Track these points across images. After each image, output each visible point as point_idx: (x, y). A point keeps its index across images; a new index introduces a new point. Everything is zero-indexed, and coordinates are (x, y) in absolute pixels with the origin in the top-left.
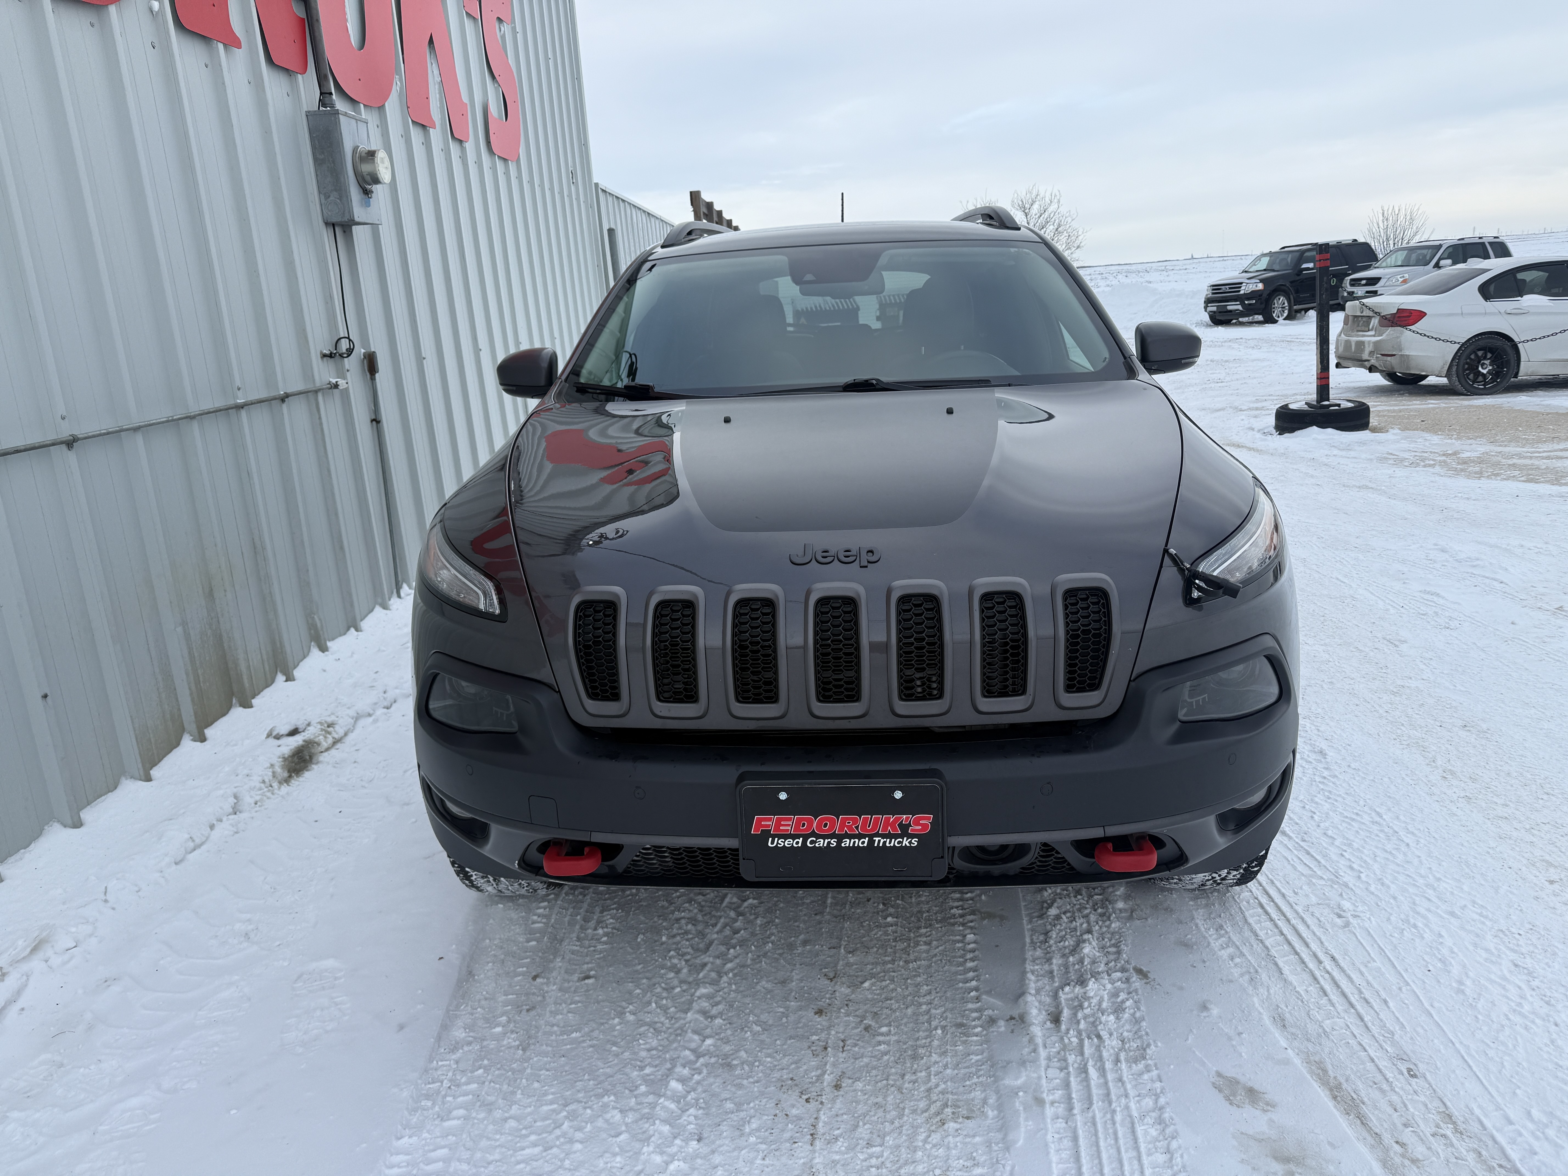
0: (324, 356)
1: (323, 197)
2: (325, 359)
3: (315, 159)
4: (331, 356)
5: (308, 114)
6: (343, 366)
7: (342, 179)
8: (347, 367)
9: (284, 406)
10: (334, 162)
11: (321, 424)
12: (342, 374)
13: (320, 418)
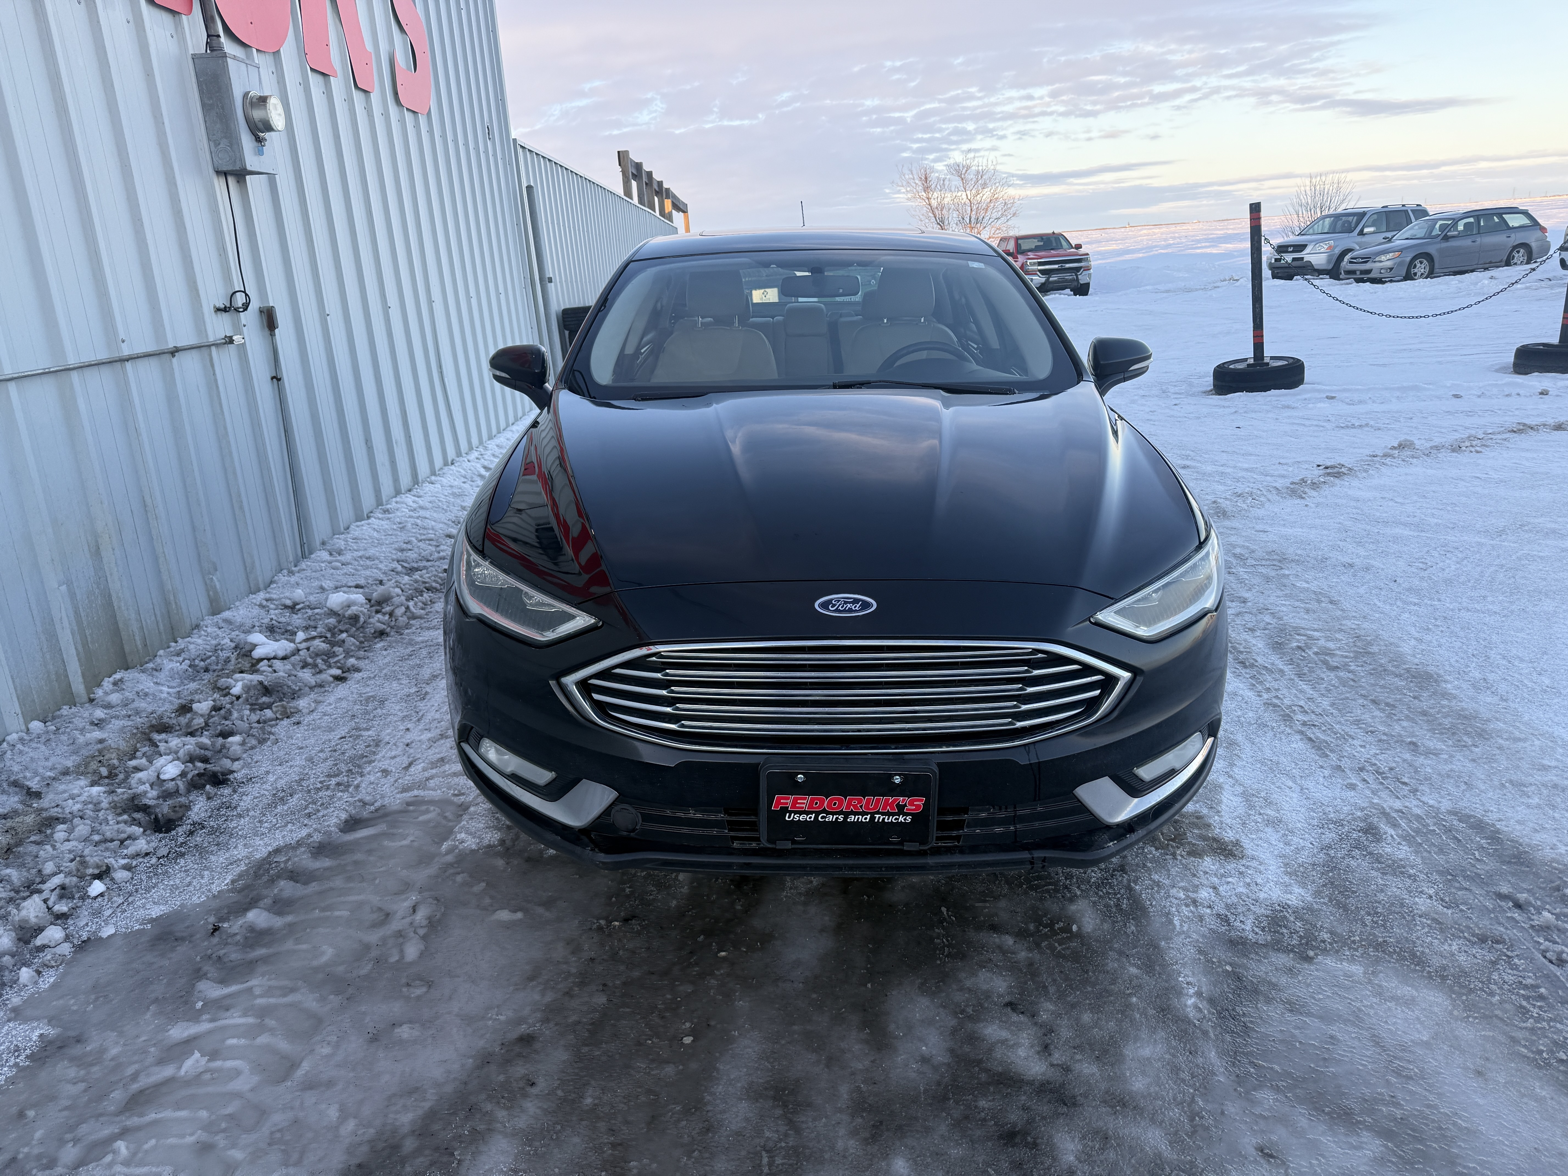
0: (218, 310)
1: (212, 144)
2: (219, 313)
3: (203, 105)
4: (225, 310)
5: (194, 57)
6: (239, 320)
7: (232, 126)
8: (243, 322)
9: (175, 360)
10: (223, 108)
11: (216, 380)
12: (238, 328)
13: (214, 374)
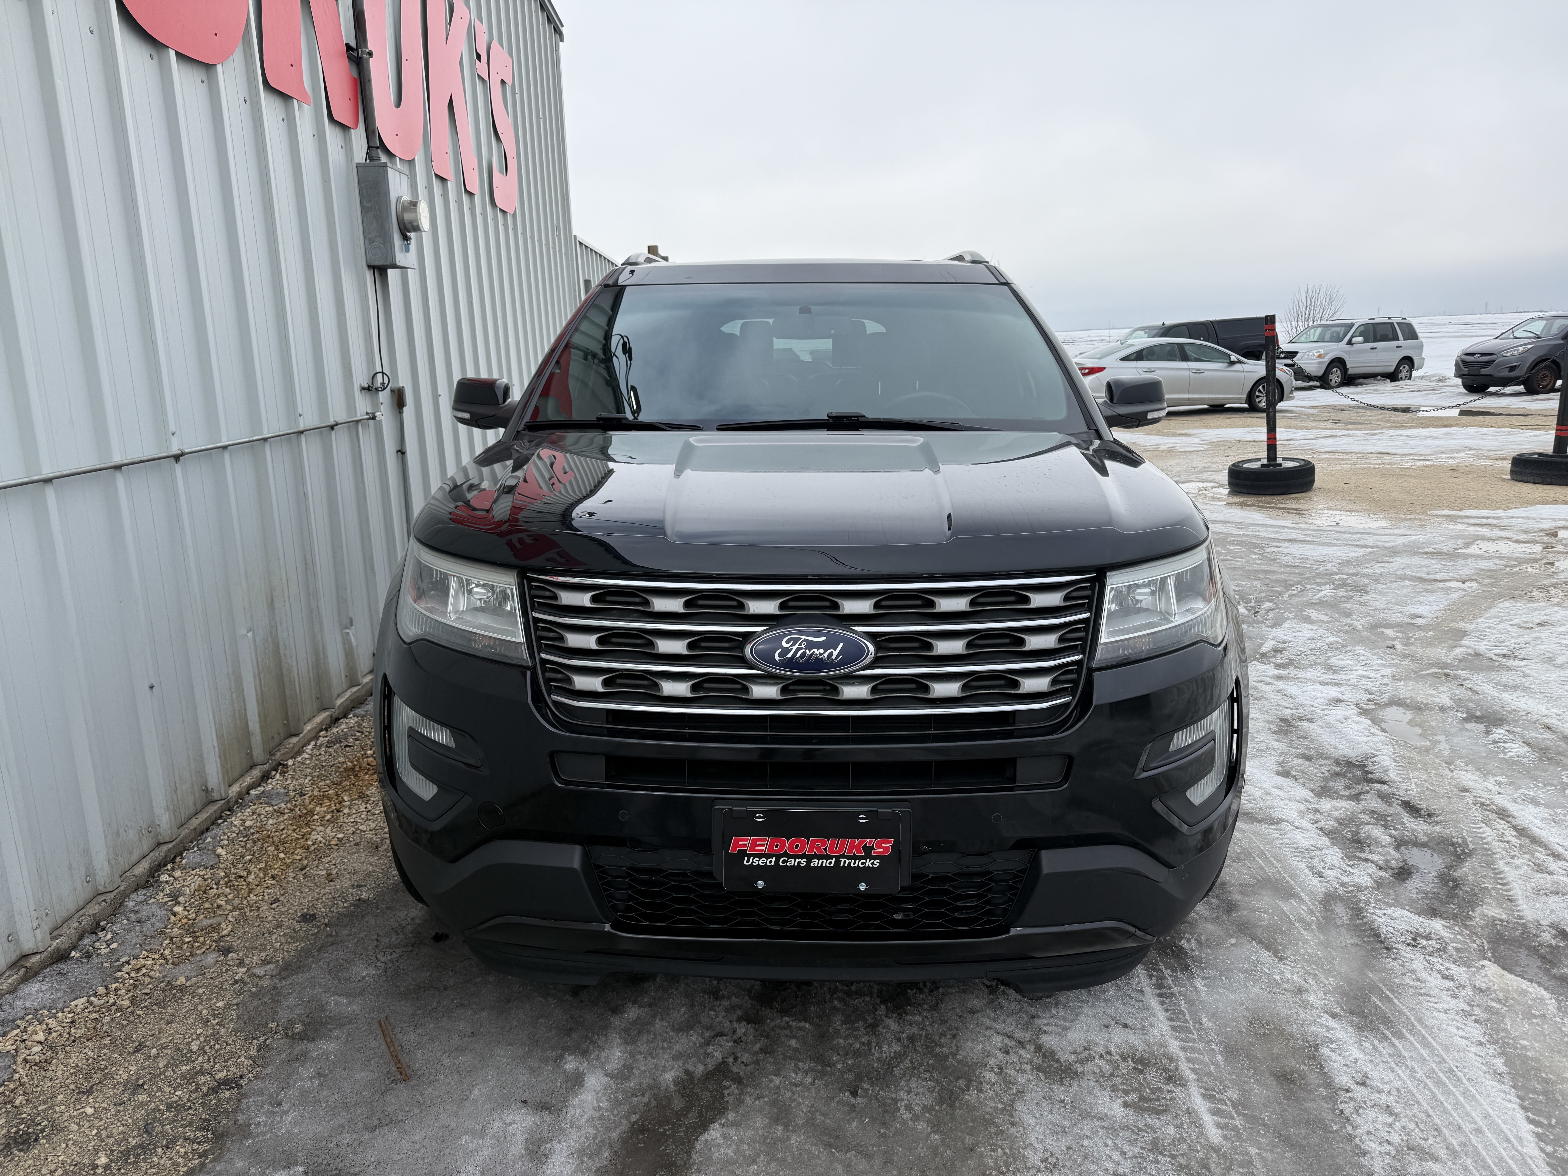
0: (364, 389)
1: (367, 242)
2: (363, 391)
3: (363, 208)
4: (368, 389)
5: (358, 167)
6: (378, 398)
7: (387, 230)
8: (381, 400)
9: (333, 434)
10: (379, 212)
11: (360, 452)
12: (376, 405)
13: (359, 447)
